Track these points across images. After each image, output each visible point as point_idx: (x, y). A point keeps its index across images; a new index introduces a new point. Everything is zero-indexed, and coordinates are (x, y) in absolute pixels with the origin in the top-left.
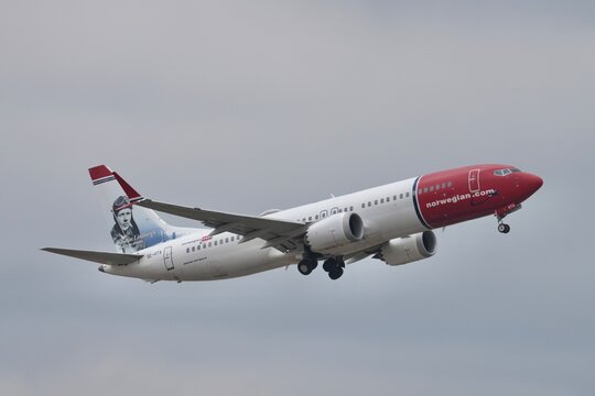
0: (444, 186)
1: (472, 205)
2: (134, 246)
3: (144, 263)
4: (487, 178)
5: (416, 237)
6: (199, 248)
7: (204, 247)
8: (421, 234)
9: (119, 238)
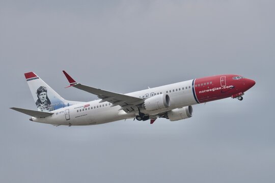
0: (208, 83)
1: (222, 92)
2: (48, 109)
3: (54, 117)
4: (229, 80)
5: (185, 108)
6: (83, 110)
7: (86, 109)
8: (188, 107)
9: (40, 105)
